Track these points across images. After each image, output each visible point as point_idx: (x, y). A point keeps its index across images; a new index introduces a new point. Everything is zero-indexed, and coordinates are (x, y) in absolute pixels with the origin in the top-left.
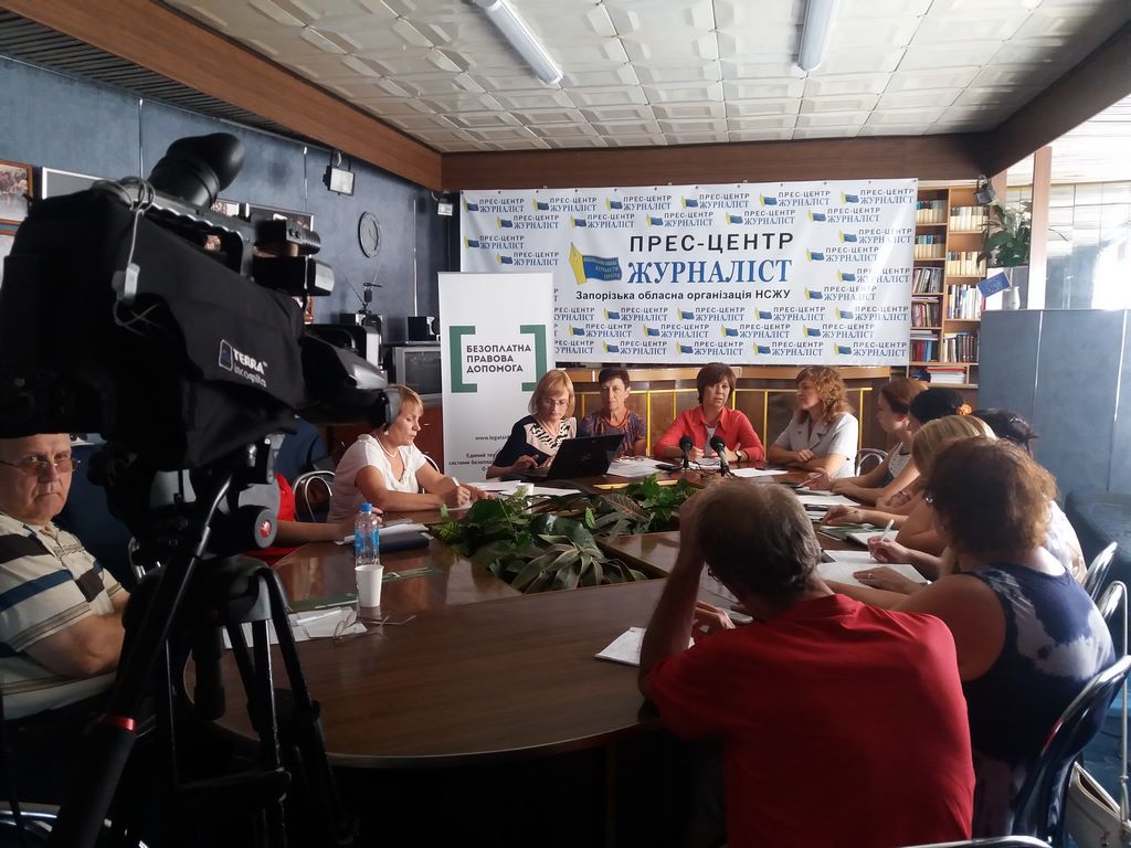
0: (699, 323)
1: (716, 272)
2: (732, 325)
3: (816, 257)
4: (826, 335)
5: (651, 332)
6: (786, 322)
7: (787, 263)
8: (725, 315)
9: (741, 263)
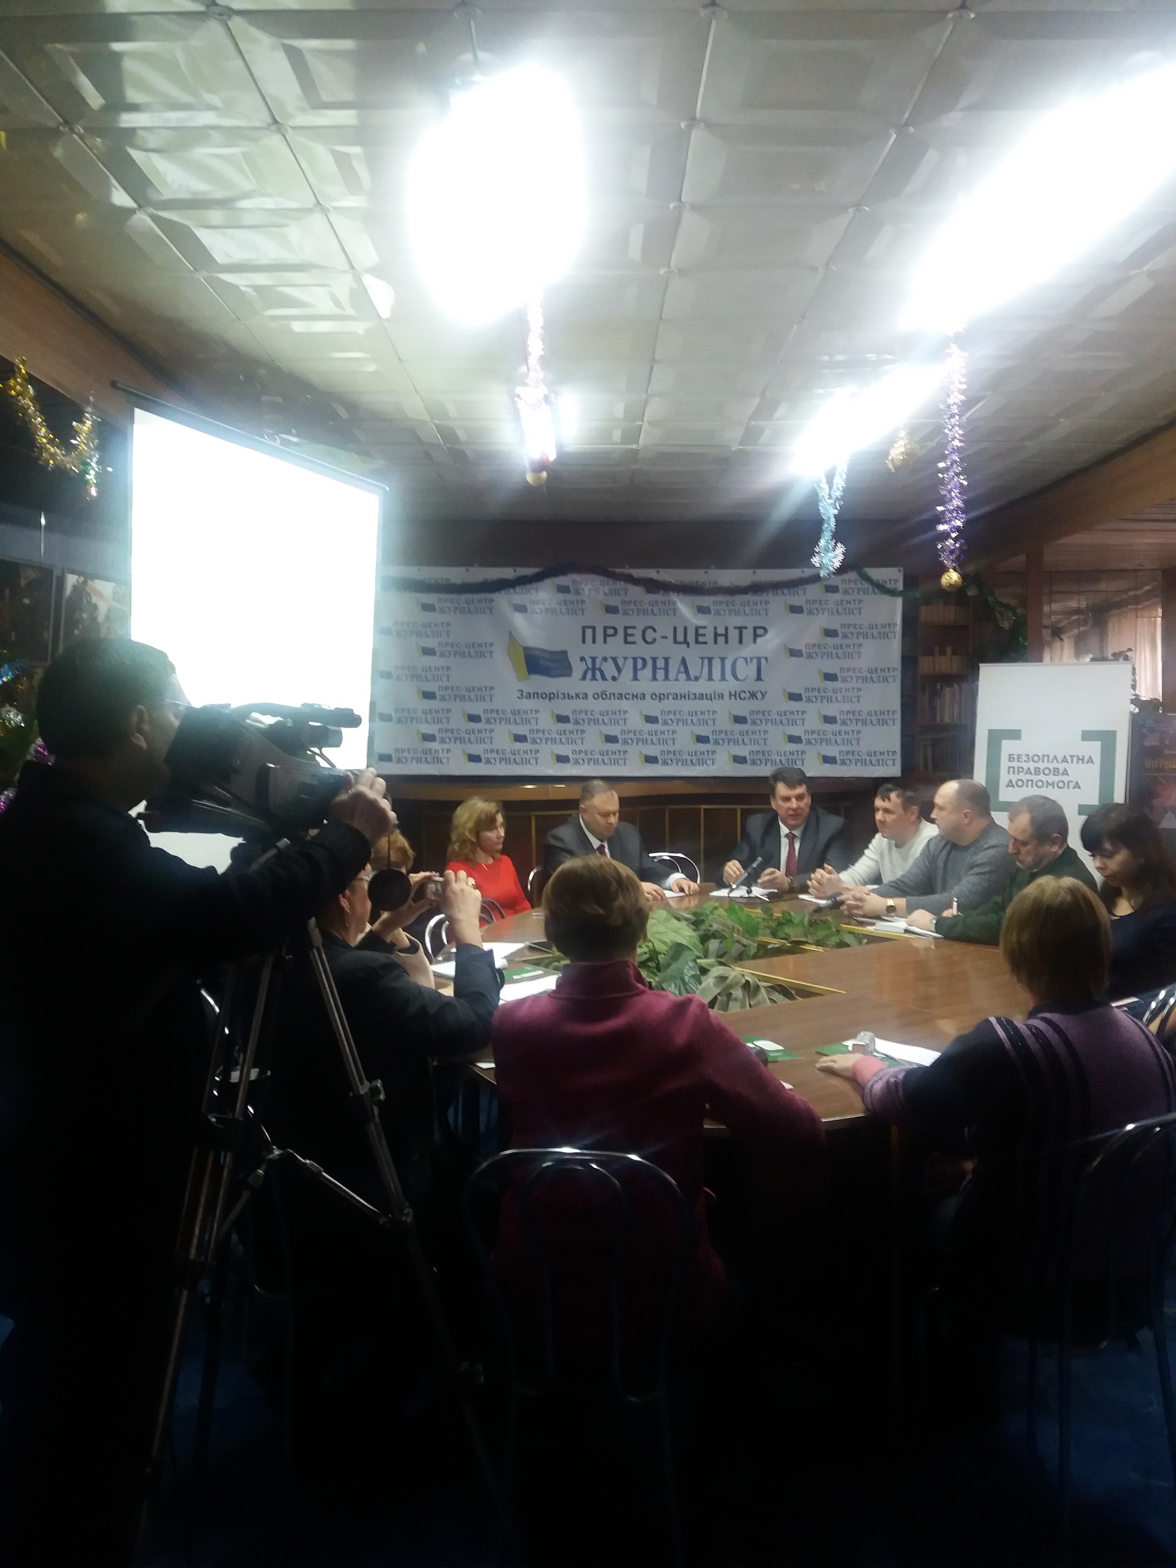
0: (665, 728)
1: (682, 669)
2: (703, 731)
3: (795, 653)
4: (808, 742)
6: (763, 727)
7: (763, 661)
8: (695, 719)
9: (710, 660)
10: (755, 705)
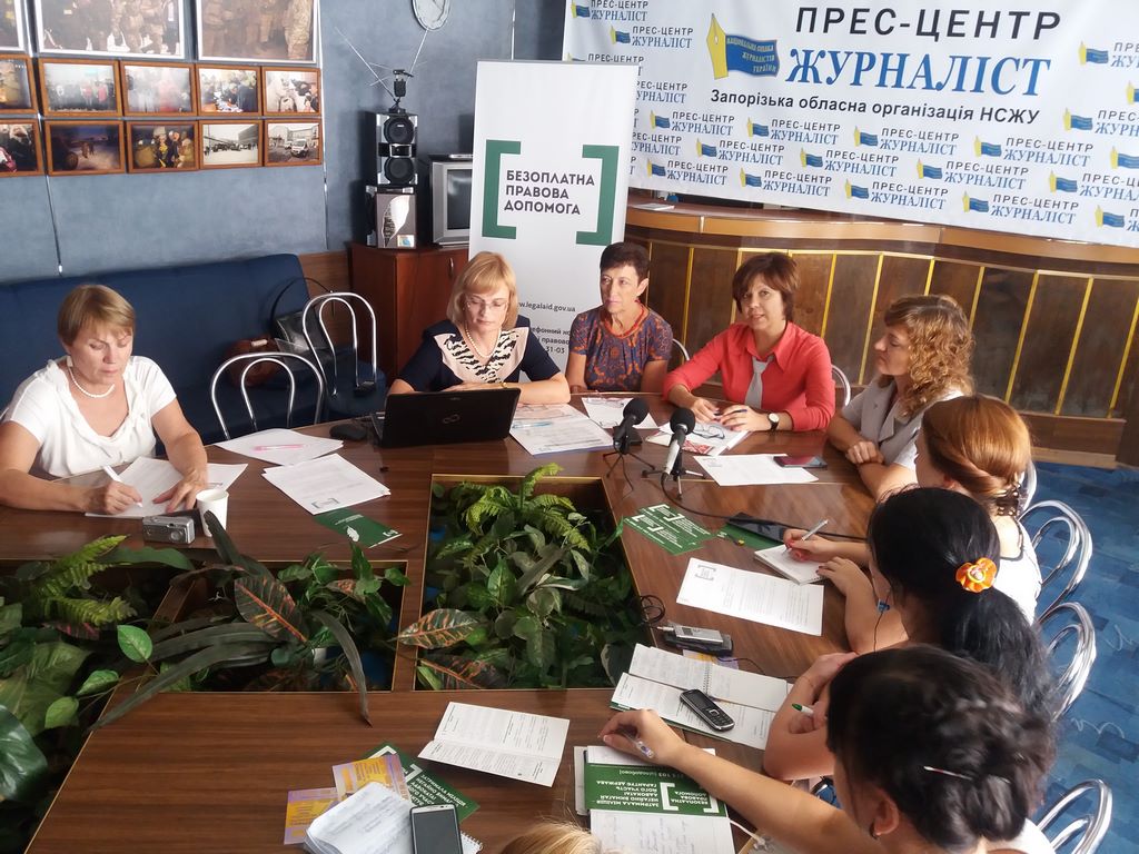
0: (885, 152)
1: (922, 72)
2: (934, 161)
3: (1094, 56)
4: (1087, 191)
5: (812, 161)
6: (1022, 164)
7: (1043, 65)
8: (926, 143)
9: (965, 60)
10: (1016, 129)
